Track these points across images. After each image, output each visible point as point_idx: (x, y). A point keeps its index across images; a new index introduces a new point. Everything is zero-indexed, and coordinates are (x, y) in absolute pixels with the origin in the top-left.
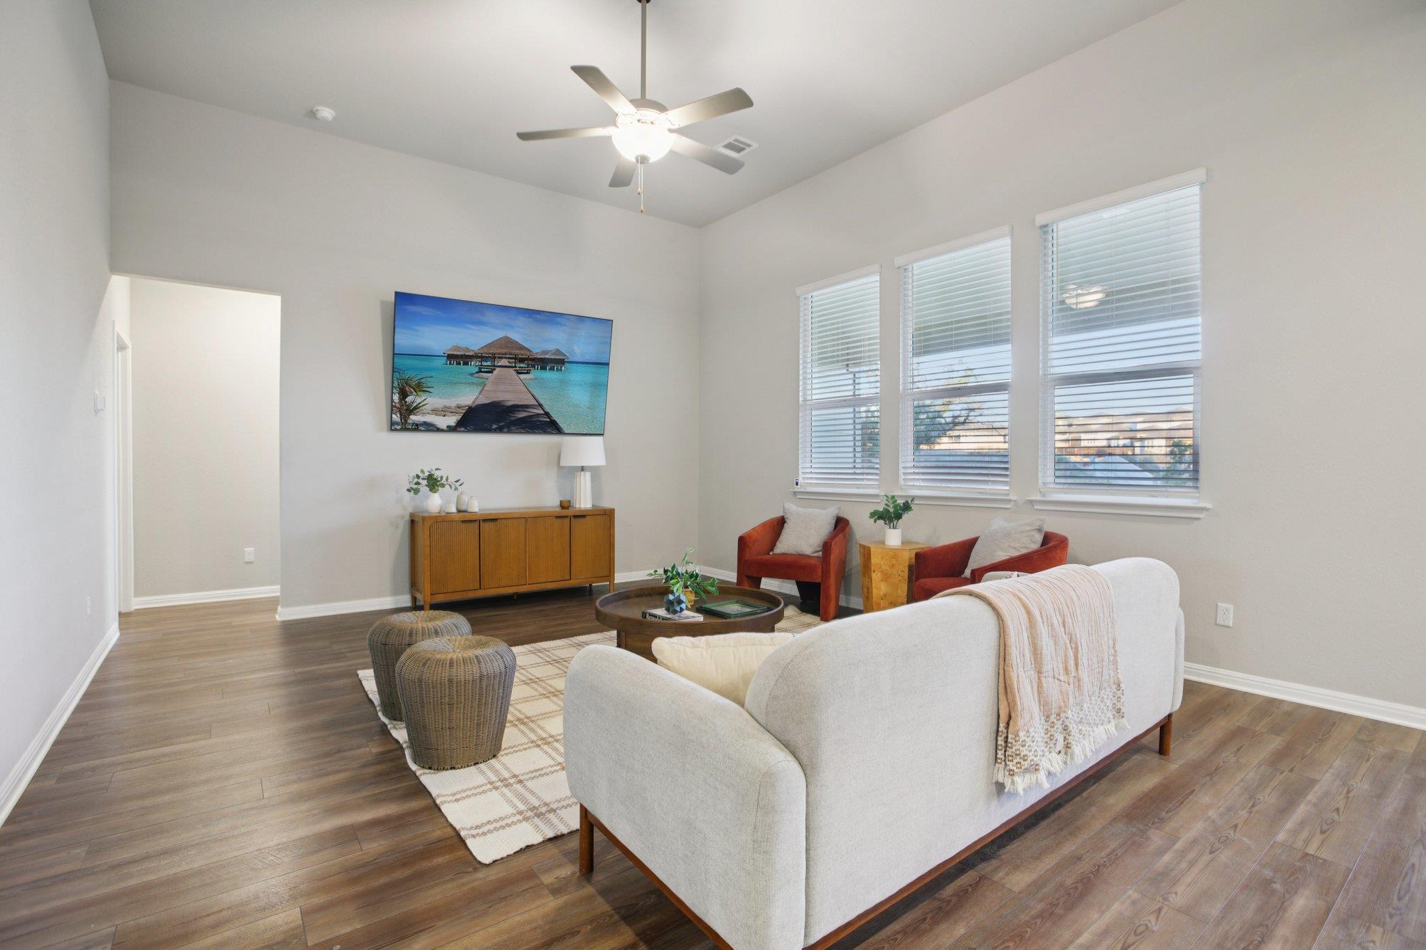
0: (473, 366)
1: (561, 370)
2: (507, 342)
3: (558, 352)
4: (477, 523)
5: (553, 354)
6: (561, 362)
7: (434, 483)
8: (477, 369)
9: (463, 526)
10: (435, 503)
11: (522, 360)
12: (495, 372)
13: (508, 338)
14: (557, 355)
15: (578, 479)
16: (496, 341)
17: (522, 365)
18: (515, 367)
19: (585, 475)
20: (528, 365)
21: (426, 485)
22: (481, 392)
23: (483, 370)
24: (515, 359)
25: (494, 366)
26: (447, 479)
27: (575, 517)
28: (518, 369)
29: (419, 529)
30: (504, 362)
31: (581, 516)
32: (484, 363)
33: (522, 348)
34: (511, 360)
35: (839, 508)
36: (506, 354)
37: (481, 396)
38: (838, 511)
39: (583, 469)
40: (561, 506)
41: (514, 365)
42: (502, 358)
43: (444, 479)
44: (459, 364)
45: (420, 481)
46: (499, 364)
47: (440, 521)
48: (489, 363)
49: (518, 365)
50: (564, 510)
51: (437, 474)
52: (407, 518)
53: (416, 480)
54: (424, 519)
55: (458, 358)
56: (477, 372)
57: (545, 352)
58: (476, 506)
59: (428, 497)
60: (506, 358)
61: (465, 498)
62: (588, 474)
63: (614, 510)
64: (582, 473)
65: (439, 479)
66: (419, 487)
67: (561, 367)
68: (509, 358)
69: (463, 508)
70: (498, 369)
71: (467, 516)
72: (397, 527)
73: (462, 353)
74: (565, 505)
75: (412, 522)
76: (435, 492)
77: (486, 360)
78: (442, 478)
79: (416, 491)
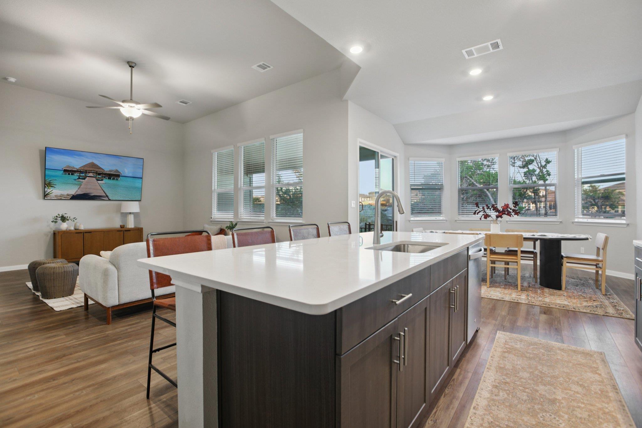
0: (76, 175)
1: (118, 180)
2: (93, 165)
3: (117, 171)
4: (82, 234)
5: (114, 172)
6: (118, 176)
7: (64, 219)
8: (77, 177)
9: (77, 234)
10: (64, 226)
11: (99, 174)
12: (86, 179)
13: (93, 163)
14: (116, 172)
15: (128, 217)
16: (88, 164)
17: (99, 177)
18: (96, 177)
19: (131, 216)
20: (102, 176)
21: (61, 220)
22: (79, 189)
23: (80, 178)
24: (96, 173)
25: (86, 176)
26: (70, 218)
27: (126, 231)
28: (97, 178)
29: (57, 235)
30: (91, 175)
31: (129, 230)
32: (81, 175)
33: (100, 168)
34: (94, 174)
35: (221, 226)
36: (92, 171)
37: (79, 190)
38: (221, 227)
39: (130, 213)
40: (120, 227)
41: (95, 176)
42: (90, 172)
43: (69, 217)
44: (69, 174)
45: (58, 218)
46: (89, 175)
47: (67, 233)
48: (83, 175)
49: (97, 176)
50: (122, 229)
51: (65, 215)
52: (52, 232)
53: (56, 218)
54: (59, 232)
55: (69, 172)
56: (77, 179)
57: (111, 171)
58: (82, 227)
59: (61, 224)
60: (92, 173)
61: (78, 224)
62: (132, 216)
63: (142, 228)
64: (130, 215)
65: (66, 217)
66: (57, 220)
67: (118, 178)
68: (93, 173)
69: (77, 228)
70: (87, 177)
71: (78, 231)
72: (48, 236)
73: (71, 169)
74: (122, 227)
75: (54, 234)
76: (64, 222)
77: (82, 173)
78: (67, 217)
79: (56, 222)
